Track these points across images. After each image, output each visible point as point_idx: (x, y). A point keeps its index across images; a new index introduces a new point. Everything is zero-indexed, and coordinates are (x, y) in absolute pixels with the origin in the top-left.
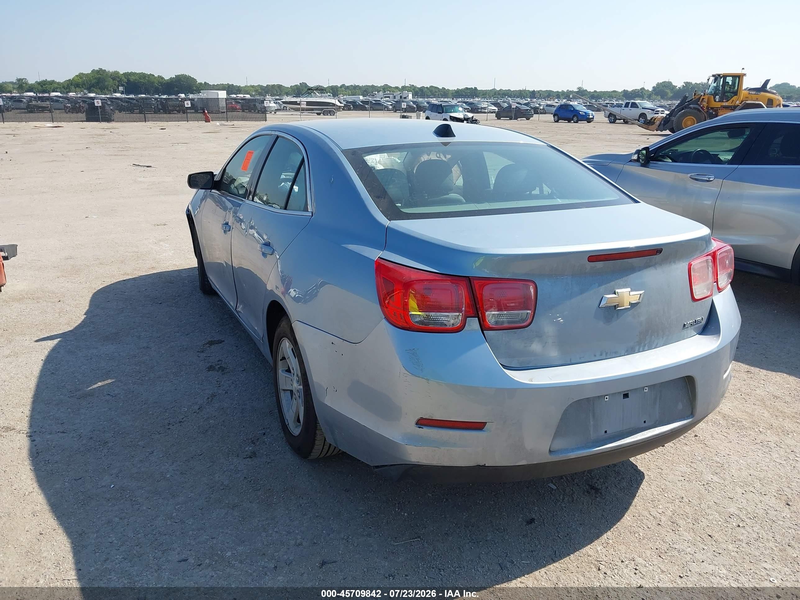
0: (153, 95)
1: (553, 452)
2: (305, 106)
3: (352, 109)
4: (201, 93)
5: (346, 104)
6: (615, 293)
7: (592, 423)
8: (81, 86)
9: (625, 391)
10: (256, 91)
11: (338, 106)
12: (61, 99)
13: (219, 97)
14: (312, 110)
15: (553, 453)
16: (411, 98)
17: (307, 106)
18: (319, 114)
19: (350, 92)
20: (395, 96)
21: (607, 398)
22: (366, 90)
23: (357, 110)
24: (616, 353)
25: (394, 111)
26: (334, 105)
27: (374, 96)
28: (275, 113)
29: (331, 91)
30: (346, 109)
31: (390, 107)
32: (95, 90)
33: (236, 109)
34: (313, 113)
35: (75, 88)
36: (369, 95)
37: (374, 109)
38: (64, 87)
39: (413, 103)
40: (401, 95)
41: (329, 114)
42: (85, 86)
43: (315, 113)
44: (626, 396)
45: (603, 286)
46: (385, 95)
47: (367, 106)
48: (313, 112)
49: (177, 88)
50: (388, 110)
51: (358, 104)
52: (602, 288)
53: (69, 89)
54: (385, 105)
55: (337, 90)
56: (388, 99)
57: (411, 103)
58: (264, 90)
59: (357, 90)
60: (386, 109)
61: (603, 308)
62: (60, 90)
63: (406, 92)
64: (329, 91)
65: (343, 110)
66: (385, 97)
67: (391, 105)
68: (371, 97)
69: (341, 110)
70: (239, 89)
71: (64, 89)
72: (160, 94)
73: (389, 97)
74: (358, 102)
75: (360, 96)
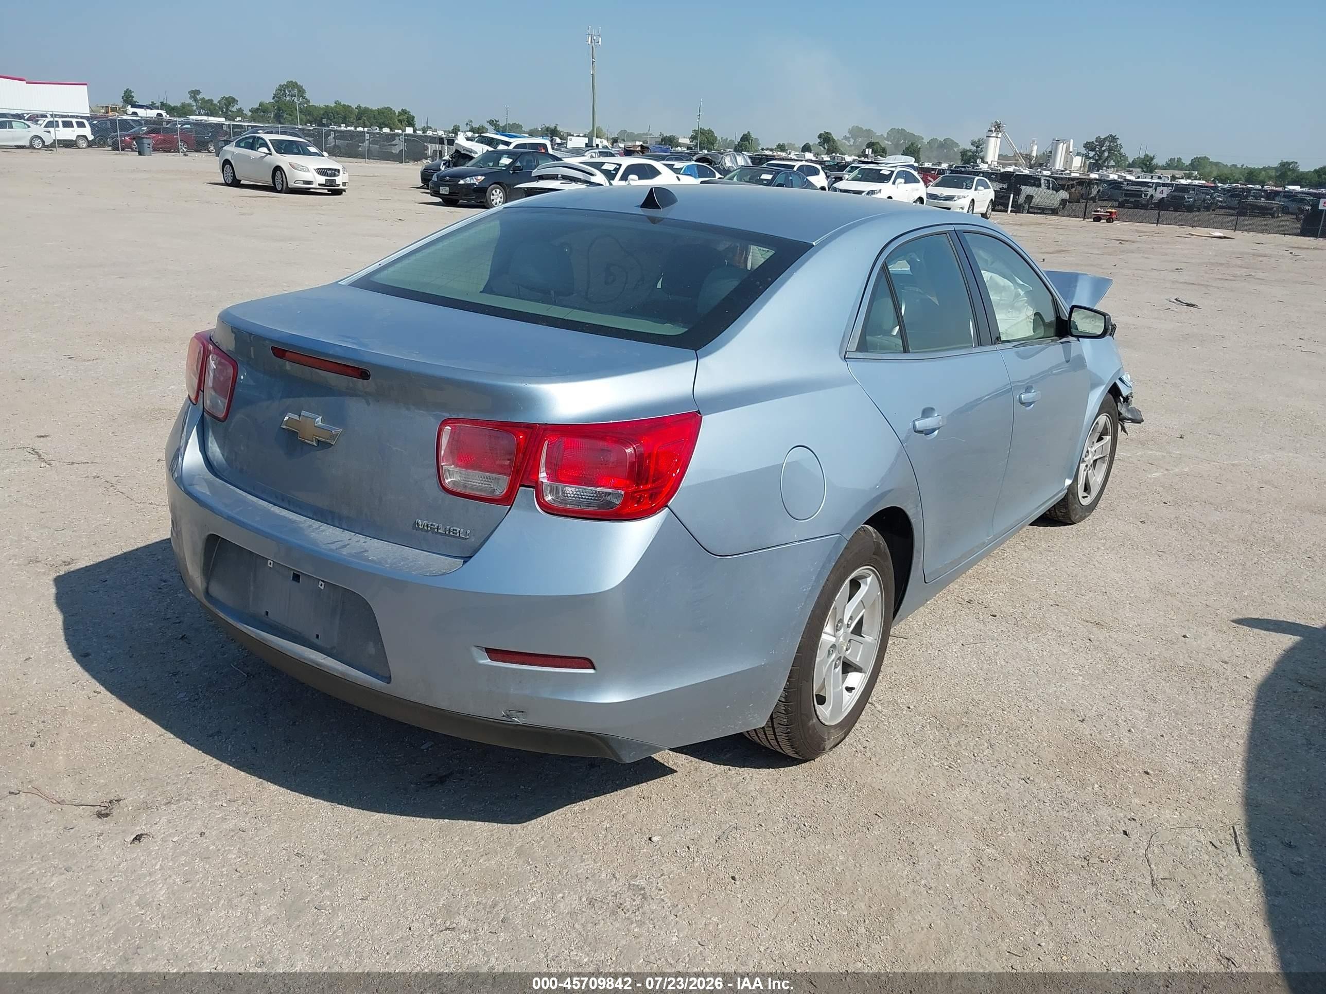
1: (210, 596)
6: (300, 415)
7: (252, 588)
21: (270, 564)
61: (285, 431)
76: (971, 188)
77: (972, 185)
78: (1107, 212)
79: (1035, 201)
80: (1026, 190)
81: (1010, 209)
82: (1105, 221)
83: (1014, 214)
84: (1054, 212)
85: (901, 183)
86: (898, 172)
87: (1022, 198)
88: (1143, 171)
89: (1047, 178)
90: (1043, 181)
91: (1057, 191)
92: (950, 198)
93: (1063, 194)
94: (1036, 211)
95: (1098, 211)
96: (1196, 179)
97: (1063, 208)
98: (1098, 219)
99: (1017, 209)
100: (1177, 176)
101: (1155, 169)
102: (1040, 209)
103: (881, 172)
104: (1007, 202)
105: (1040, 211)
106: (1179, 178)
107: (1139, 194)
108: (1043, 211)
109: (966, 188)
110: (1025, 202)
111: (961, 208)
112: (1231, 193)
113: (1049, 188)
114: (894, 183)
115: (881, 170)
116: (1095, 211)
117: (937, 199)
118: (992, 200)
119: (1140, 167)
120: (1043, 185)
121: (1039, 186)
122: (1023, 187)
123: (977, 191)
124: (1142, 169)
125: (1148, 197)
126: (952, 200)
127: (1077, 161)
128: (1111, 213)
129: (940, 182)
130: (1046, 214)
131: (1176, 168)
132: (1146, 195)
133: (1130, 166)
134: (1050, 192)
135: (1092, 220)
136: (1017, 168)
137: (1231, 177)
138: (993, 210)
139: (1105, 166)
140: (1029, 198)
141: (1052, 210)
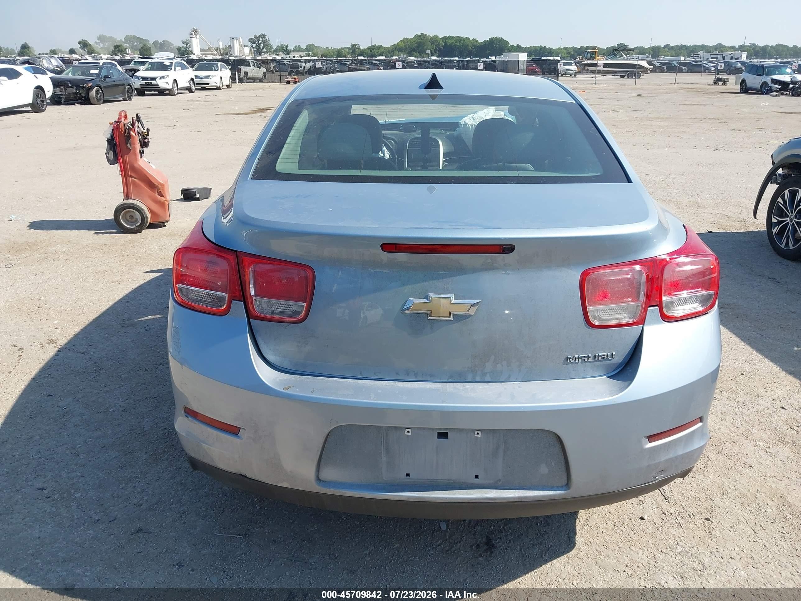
0: (466, 57)
1: (323, 481)
2: (601, 68)
3: (665, 71)
4: (502, 55)
5: (659, 65)
6: (427, 298)
7: (384, 459)
8: (403, 50)
9: (441, 429)
10: (569, 53)
11: (645, 68)
12: (378, 63)
13: (520, 59)
14: (616, 72)
15: (323, 483)
16: (745, 59)
17: (603, 67)
18: (622, 77)
19: (674, 52)
20: (724, 57)
21: (408, 432)
22: (691, 51)
23: (671, 73)
24: (431, 376)
25: (717, 73)
26: (641, 67)
27: (699, 56)
28: (575, 76)
29: (651, 52)
30: (658, 71)
31: (713, 69)
32: (415, 54)
33: (536, 72)
34: (616, 76)
35: (398, 52)
36: (692, 55)
37: (692, 71)
38: (389, 52)
39: (741, 64)
40: (732, 55)
41: (634, 77)
42: (407, 50)
43: (618, 76)
44: (443, 435)
45: (410, 286)
46: (712, 56)
47: (684, 68)
48: (616, 74)
49: (489, 51)
50: (709, 73)
51: (673, 65)
52: (407, 289)
53: (393, 53)
54: (707, 66)
55: (659, 51)
56: (716, 60)
57: (739, 64)
58: (577, 52)
59: (682, 51)
60: (707, 71)
61: (409, 314)
62: (385, 54)
63: (740, 51)
64: (650, 52)
65: (651, 72)
66: (712, 58)
67: (714, 66)
68: (694, 57)
69: (649, 72)
70: (551, 51)
71: (389, 53)
72: (472, 57)
73: (716, 58)
74: (674, 64)
75: (681, 57)
76: (218, 70)
77: (218, 68)
78: (292, 78)
79: (250, 75)
80: (244, 69)
81: (237, 81)
82: (293, 84)
83: (240, 84)
84: (261, 80)
85: (179, 70)
86: (176, 63)
87: (242, 74)
88: (284, 54)
89: (253, 61)
90: (251, 63)
91: (260, 68)
92: (207, 77)
93: (264, 70)
94: (251, 81)
95: (288, 78)
96: (312, 56)
97: (265, 78)
98: (288, 82)
99: (241, 81)
100: (302, 56)
101: (290, 52)
102: (252, 79)
103: (164, 64)
104: (234, 77)
105: (253, 81)
106: (303, 57)
107: (297, 67)
108: (254, 80)
109: (215, 70)
110: (244, 76)
111: (216, 83)
112: (340, 63)
113: (255, 67)
114: (175, 70)
115: (164, 62)
116: (286, 78)
117: (200, 79)
118: (230, 76)
119: (282, 52)
120: (251, 65)
121: (249, 66)
122: (242, 67)
123: (222, 72)
124: (283, 52)
125: (303, 68)
126: (208, 78)
127: (247, 50)
128: (295, 78)
129: (197, 67)
130: (256, 82)
131: (299, 51)
132: (301, 67)
133: (275, 51)
134: (256, 69)
135: (286, 84)
136: (214, 56)
137: (329, 54)
138: (232, 83)
139: (263, 52)
140: (246, 73)
141: (259, 79)
